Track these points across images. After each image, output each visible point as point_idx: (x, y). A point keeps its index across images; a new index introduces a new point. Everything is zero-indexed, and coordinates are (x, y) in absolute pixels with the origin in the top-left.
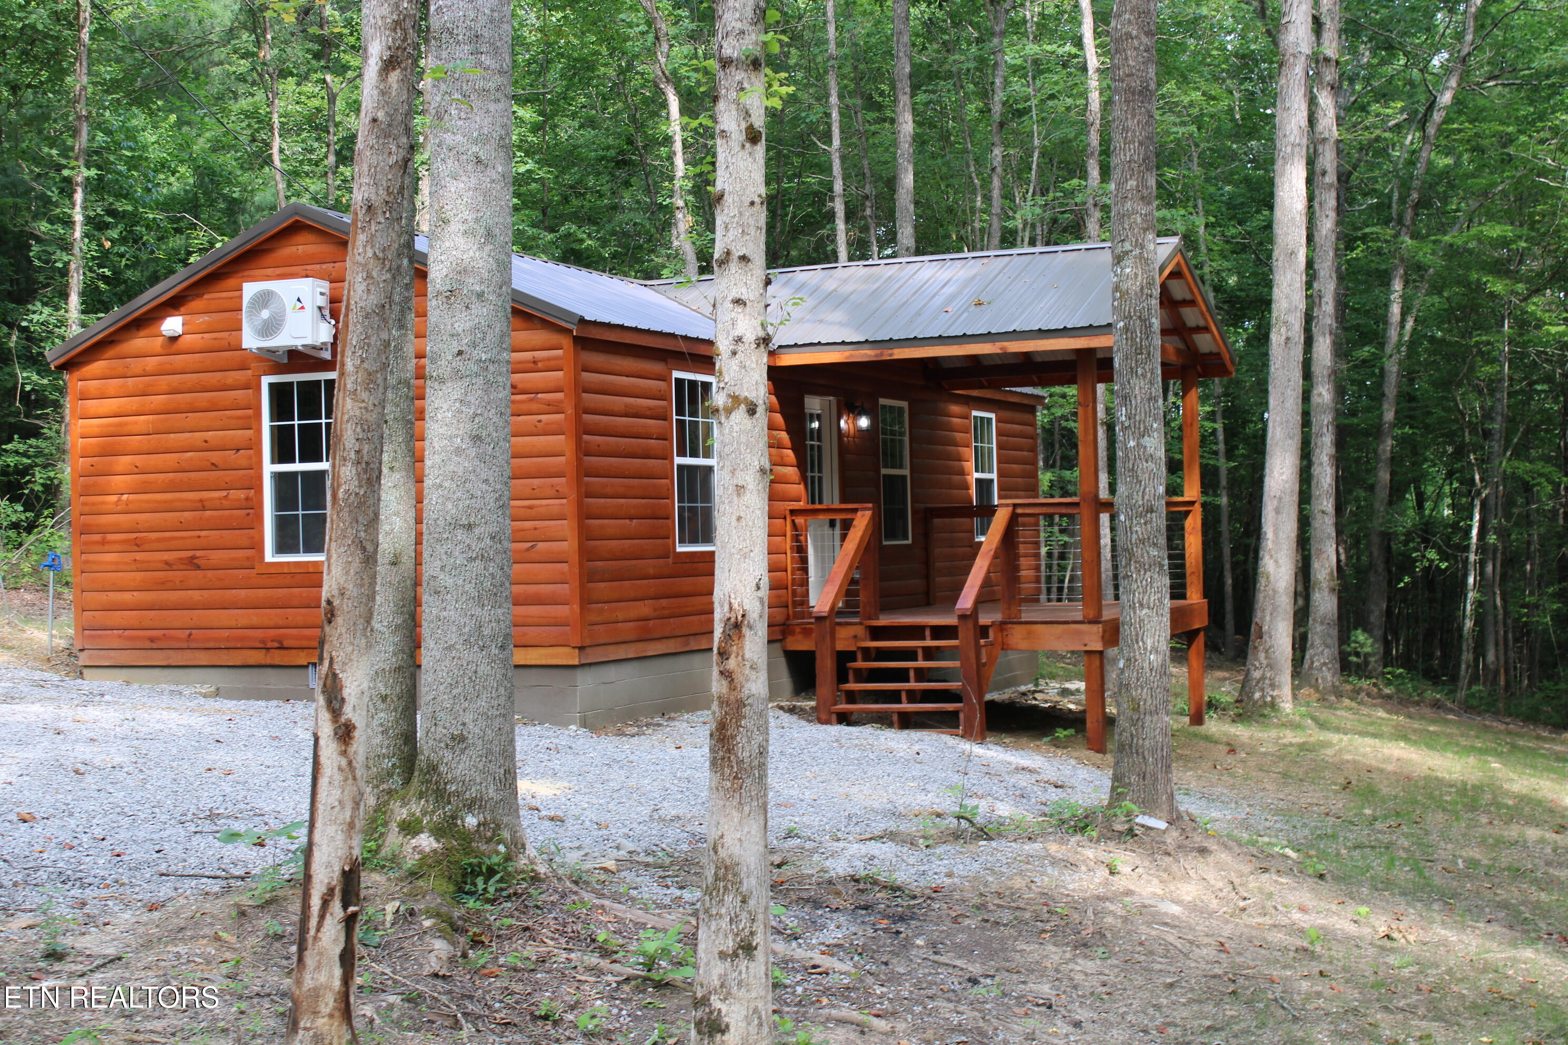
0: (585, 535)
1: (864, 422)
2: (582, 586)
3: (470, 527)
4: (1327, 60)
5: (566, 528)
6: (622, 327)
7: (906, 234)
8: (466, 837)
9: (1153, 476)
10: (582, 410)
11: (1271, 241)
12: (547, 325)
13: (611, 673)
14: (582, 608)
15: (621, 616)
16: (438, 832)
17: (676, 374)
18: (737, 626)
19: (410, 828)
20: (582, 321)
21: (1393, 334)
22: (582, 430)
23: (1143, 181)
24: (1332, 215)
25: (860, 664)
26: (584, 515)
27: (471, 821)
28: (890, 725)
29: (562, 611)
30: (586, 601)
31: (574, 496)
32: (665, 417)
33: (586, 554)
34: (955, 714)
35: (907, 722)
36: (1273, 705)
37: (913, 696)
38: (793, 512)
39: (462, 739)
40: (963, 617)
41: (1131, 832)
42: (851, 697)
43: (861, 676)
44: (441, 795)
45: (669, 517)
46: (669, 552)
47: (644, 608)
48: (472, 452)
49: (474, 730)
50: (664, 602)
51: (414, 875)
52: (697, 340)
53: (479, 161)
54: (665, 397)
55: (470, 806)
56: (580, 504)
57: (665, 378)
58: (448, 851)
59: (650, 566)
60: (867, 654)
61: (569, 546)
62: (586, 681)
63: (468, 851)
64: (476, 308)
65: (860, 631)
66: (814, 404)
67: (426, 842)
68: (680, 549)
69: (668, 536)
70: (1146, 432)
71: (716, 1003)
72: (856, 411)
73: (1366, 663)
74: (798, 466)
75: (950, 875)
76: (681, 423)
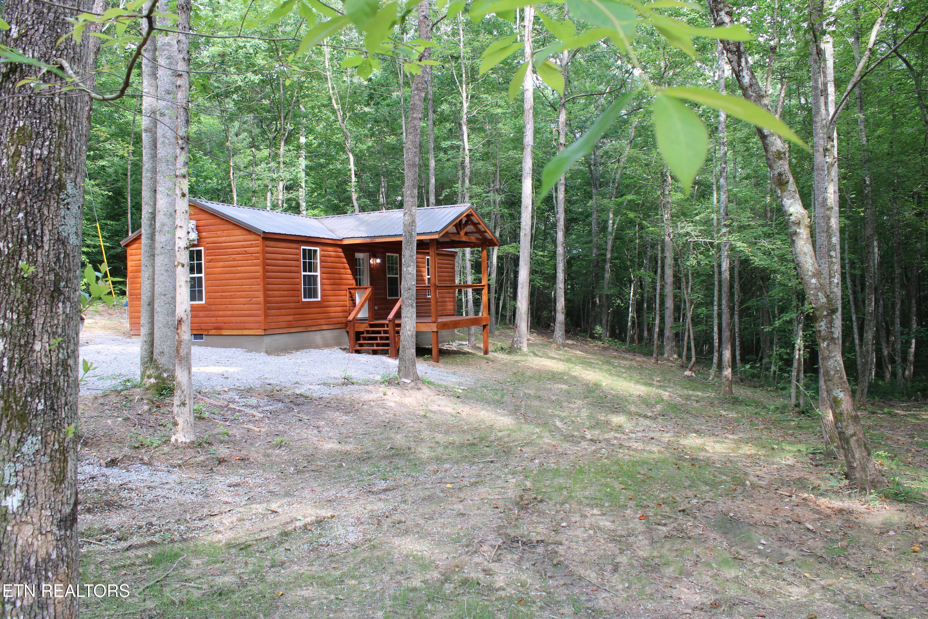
0: (266, 296)
1: (378, 261)
2: (265, 311)
3: (165, 295)
4: (561, 144)
5: (261, 294)
6: (280, 234)
7: (432, 199)
8: (164, 380)
9: (410, 279)
10: (265, 259)
11: (521, 202)
12: (255, 234)
13: (277, 337)
14: (265, 318)
15: (280, 320)
16: (156, 378)
17: (302, 247)
18: (180, 321)
19: (149, 377)
20: (264, 232)
21: (610, 229)
22: (265, 265)
23: (412, 192)
24: (563, 193)
25: (365, 335)
26: (266, 290)
27: (165, 375)
28: (369, 354)
29: (259, 319)
30: (266, 316)
31: (262, 284)
32: (298, 260)
33: (266, 302)
34: (388, 350)
35: (375, 352)
36: (520, 349)
37: (378, 345)
38: (349, 289)
39: (163, 353)
40: (390, 321)
41: (398, 384)
42: (361, 345)
43: (365, 339)
44: (157, 368)
45: (300, 290)
46: (299, 301)
47: (290, 318)
48: (166, 274)
49: (166, 350)
50: (297, 316)
51: (148, 389)
52: (310, 237)
53: (168, 195)
54: (298, 254)
55: (165, 371)
56: (264, 287)
57: (299, 249)
58: (157, 383)
59: (292, 305)
60: (368, 332)
61: (261, 299)
62: (267, 340)
63: (164, 383)
64: (167, 235)
65: (367, 325)
66: (359, 255)
67: (153, 380)
68: (303, 300)
69: (299, 296)
70: (409, 266)
71: (176, 418)
72: (375, 257)
73: (600, 336)
74: (353, 274)
75: (329, 394)
76: (305, 263)
